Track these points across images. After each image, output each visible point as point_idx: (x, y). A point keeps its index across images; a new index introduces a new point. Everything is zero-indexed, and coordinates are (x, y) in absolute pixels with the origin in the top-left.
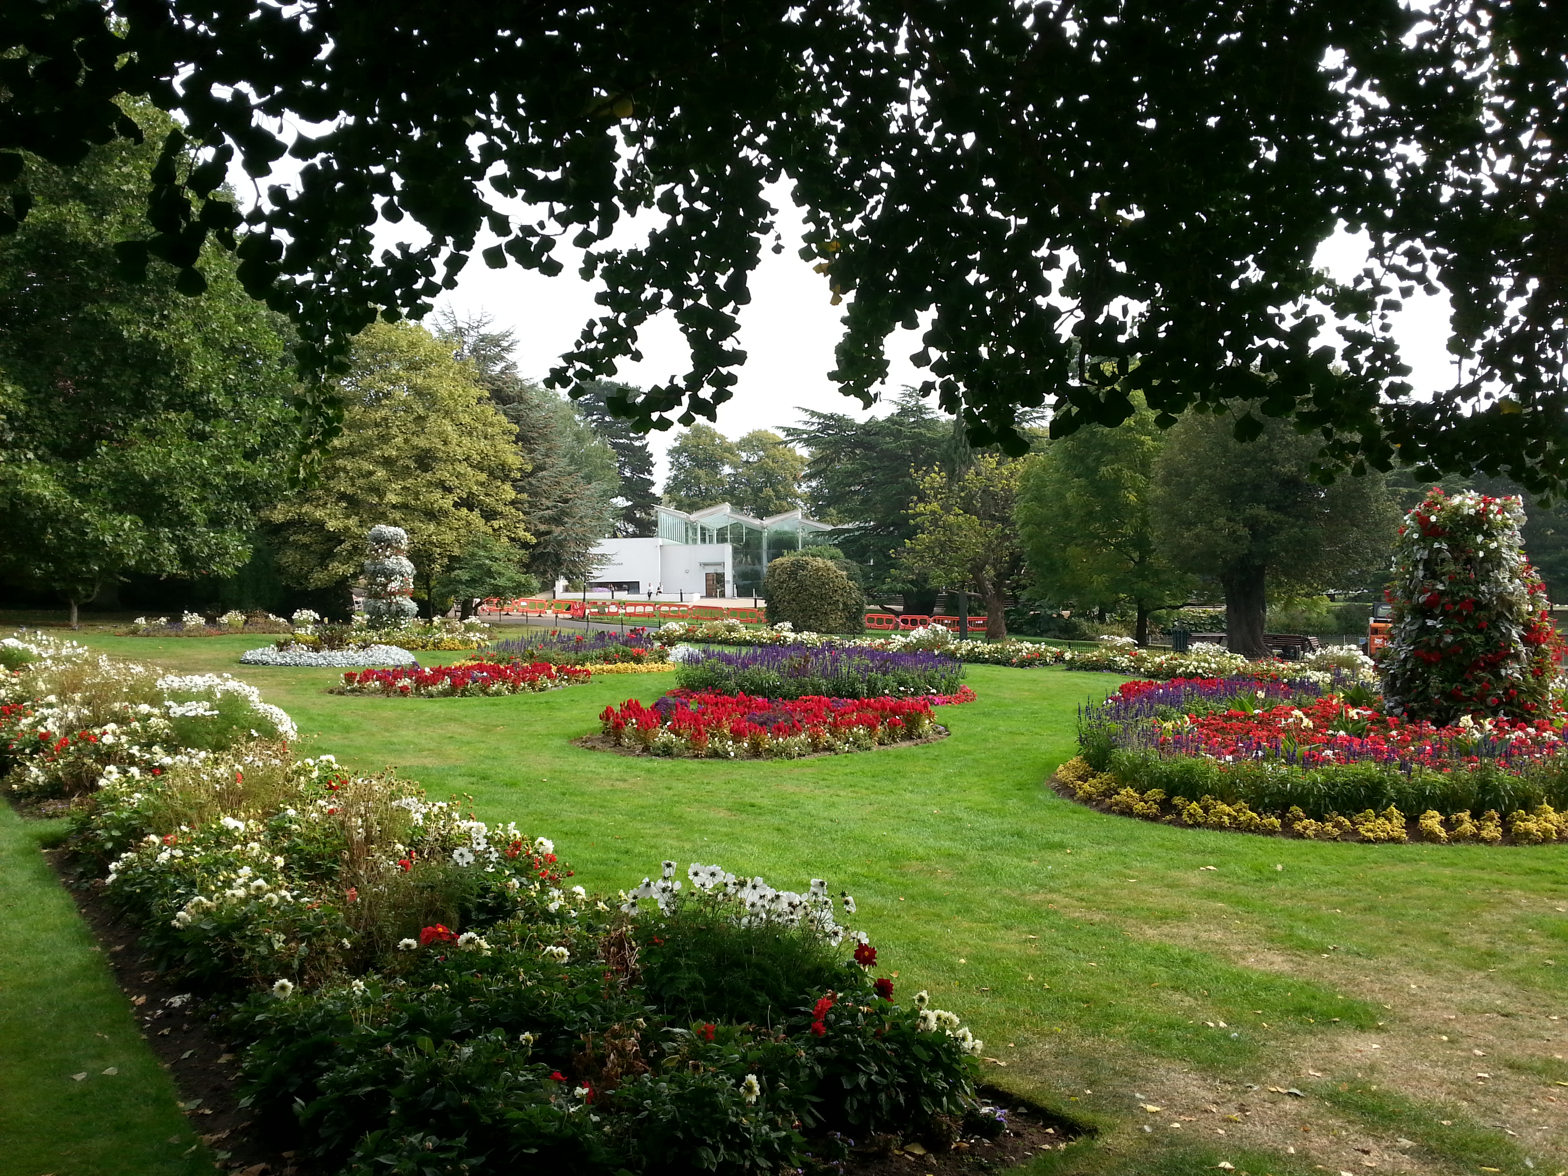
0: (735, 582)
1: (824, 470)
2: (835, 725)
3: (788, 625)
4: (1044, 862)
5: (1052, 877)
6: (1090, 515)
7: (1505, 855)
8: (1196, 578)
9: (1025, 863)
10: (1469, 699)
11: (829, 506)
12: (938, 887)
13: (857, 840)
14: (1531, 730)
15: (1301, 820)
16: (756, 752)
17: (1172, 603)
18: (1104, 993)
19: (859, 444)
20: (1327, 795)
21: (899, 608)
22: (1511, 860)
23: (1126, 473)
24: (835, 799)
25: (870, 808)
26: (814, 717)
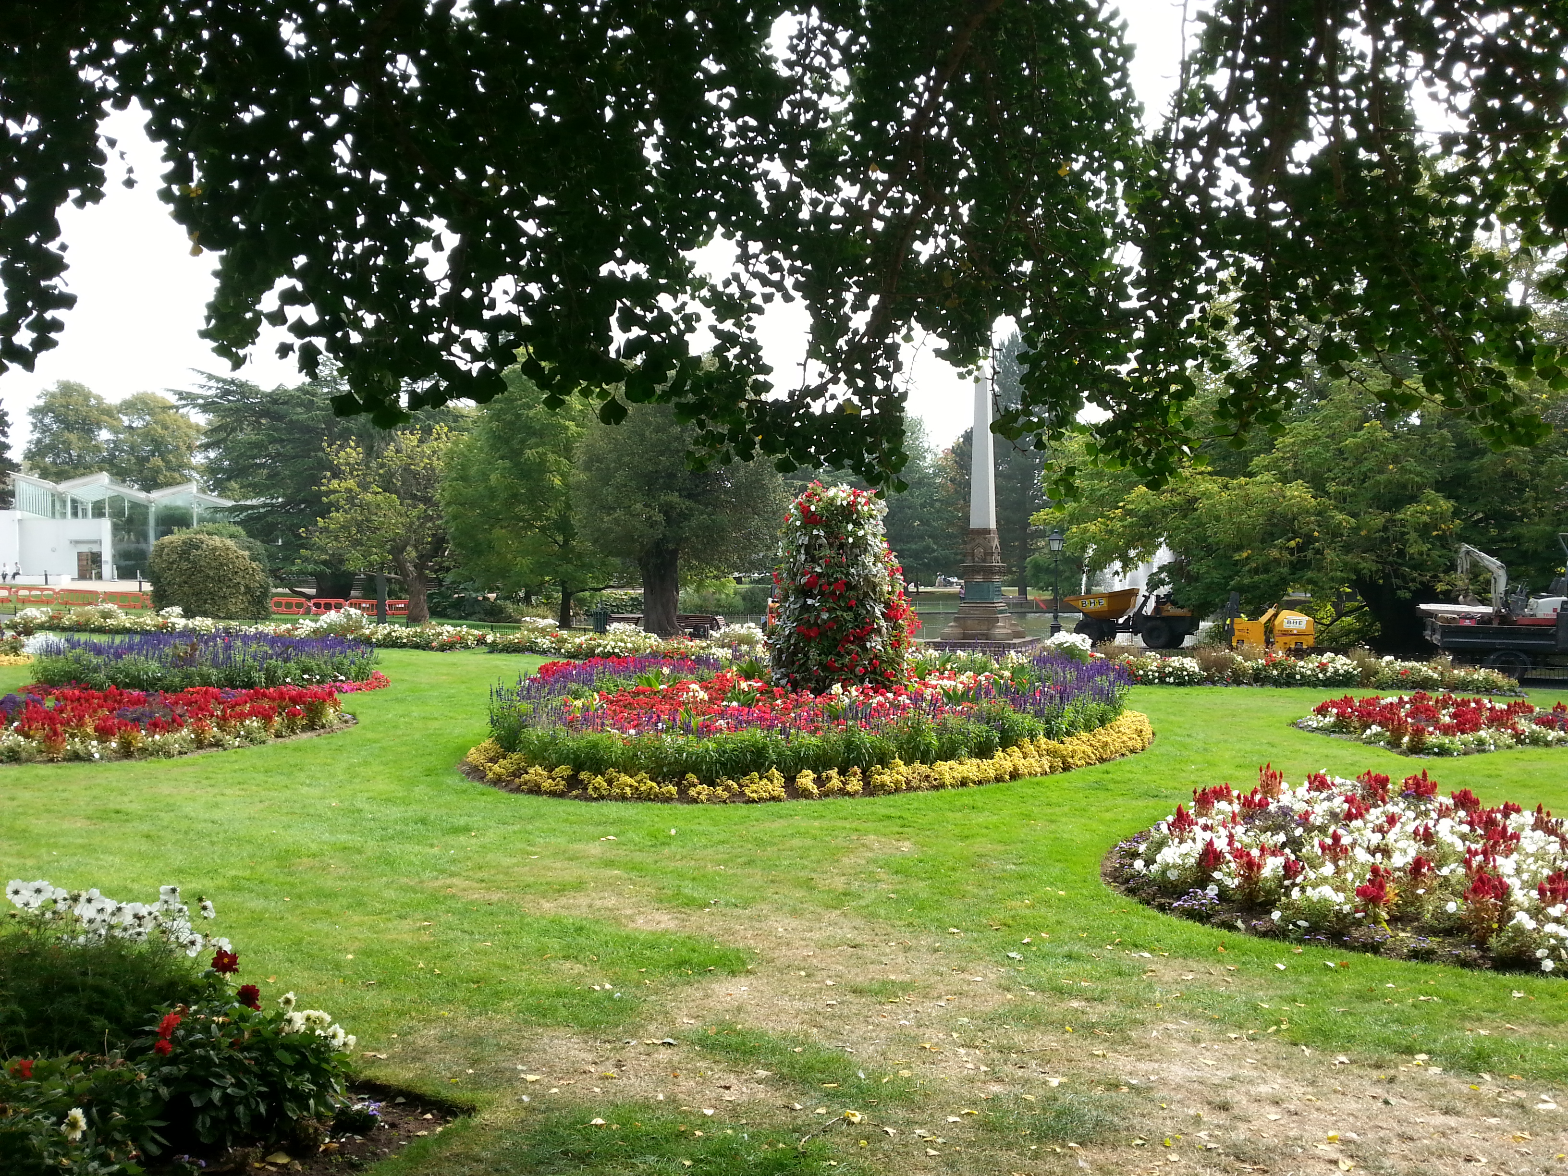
0: (115, 562)
1: (224, 440)
2: (224, 718)
3: (178, 610)
4: (447, 847)
5: (454, 861)
6: (514, 498)
7: (865, 805)
8: (616, 561)
9: (428, 850)
10: (841, 669)
11: (229, 479)
12: (329, 883)
13: (240, 841)
14: (890, 695)
15: (695, 786)
16: (127, 752)
17: (595, 585)
18: (496, 971)
19: (265, 413)
20: (718, 761)
21: (312, 591)
22: (869, 809)
23: (551, 457)
24: (219, 799)
25: (261, 806)
26: (200, 710)
